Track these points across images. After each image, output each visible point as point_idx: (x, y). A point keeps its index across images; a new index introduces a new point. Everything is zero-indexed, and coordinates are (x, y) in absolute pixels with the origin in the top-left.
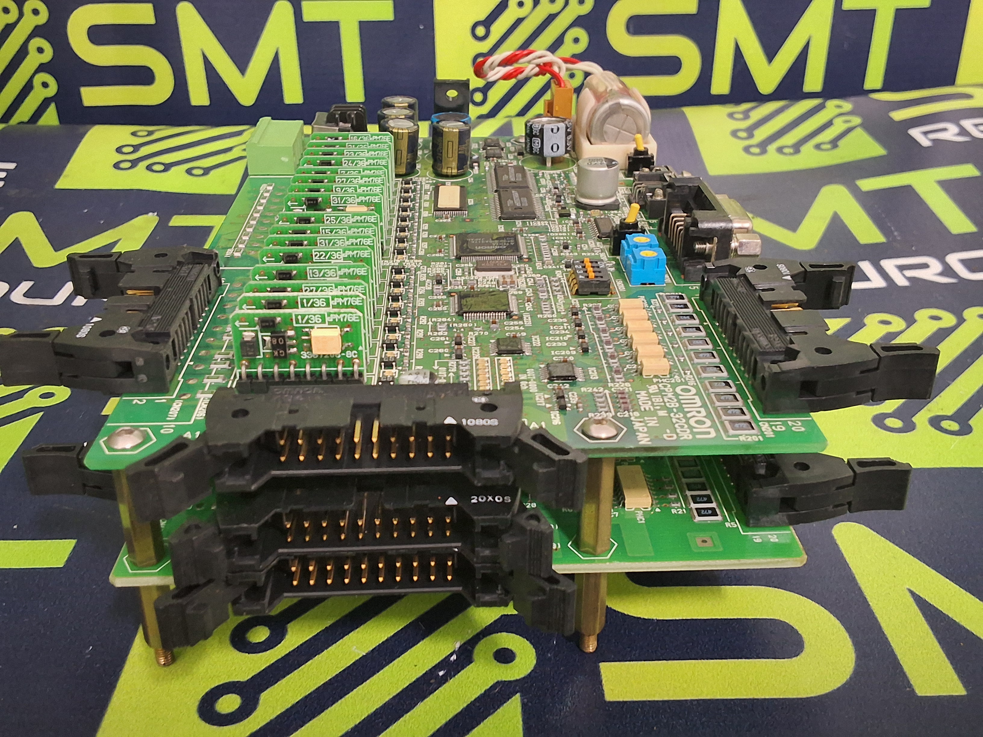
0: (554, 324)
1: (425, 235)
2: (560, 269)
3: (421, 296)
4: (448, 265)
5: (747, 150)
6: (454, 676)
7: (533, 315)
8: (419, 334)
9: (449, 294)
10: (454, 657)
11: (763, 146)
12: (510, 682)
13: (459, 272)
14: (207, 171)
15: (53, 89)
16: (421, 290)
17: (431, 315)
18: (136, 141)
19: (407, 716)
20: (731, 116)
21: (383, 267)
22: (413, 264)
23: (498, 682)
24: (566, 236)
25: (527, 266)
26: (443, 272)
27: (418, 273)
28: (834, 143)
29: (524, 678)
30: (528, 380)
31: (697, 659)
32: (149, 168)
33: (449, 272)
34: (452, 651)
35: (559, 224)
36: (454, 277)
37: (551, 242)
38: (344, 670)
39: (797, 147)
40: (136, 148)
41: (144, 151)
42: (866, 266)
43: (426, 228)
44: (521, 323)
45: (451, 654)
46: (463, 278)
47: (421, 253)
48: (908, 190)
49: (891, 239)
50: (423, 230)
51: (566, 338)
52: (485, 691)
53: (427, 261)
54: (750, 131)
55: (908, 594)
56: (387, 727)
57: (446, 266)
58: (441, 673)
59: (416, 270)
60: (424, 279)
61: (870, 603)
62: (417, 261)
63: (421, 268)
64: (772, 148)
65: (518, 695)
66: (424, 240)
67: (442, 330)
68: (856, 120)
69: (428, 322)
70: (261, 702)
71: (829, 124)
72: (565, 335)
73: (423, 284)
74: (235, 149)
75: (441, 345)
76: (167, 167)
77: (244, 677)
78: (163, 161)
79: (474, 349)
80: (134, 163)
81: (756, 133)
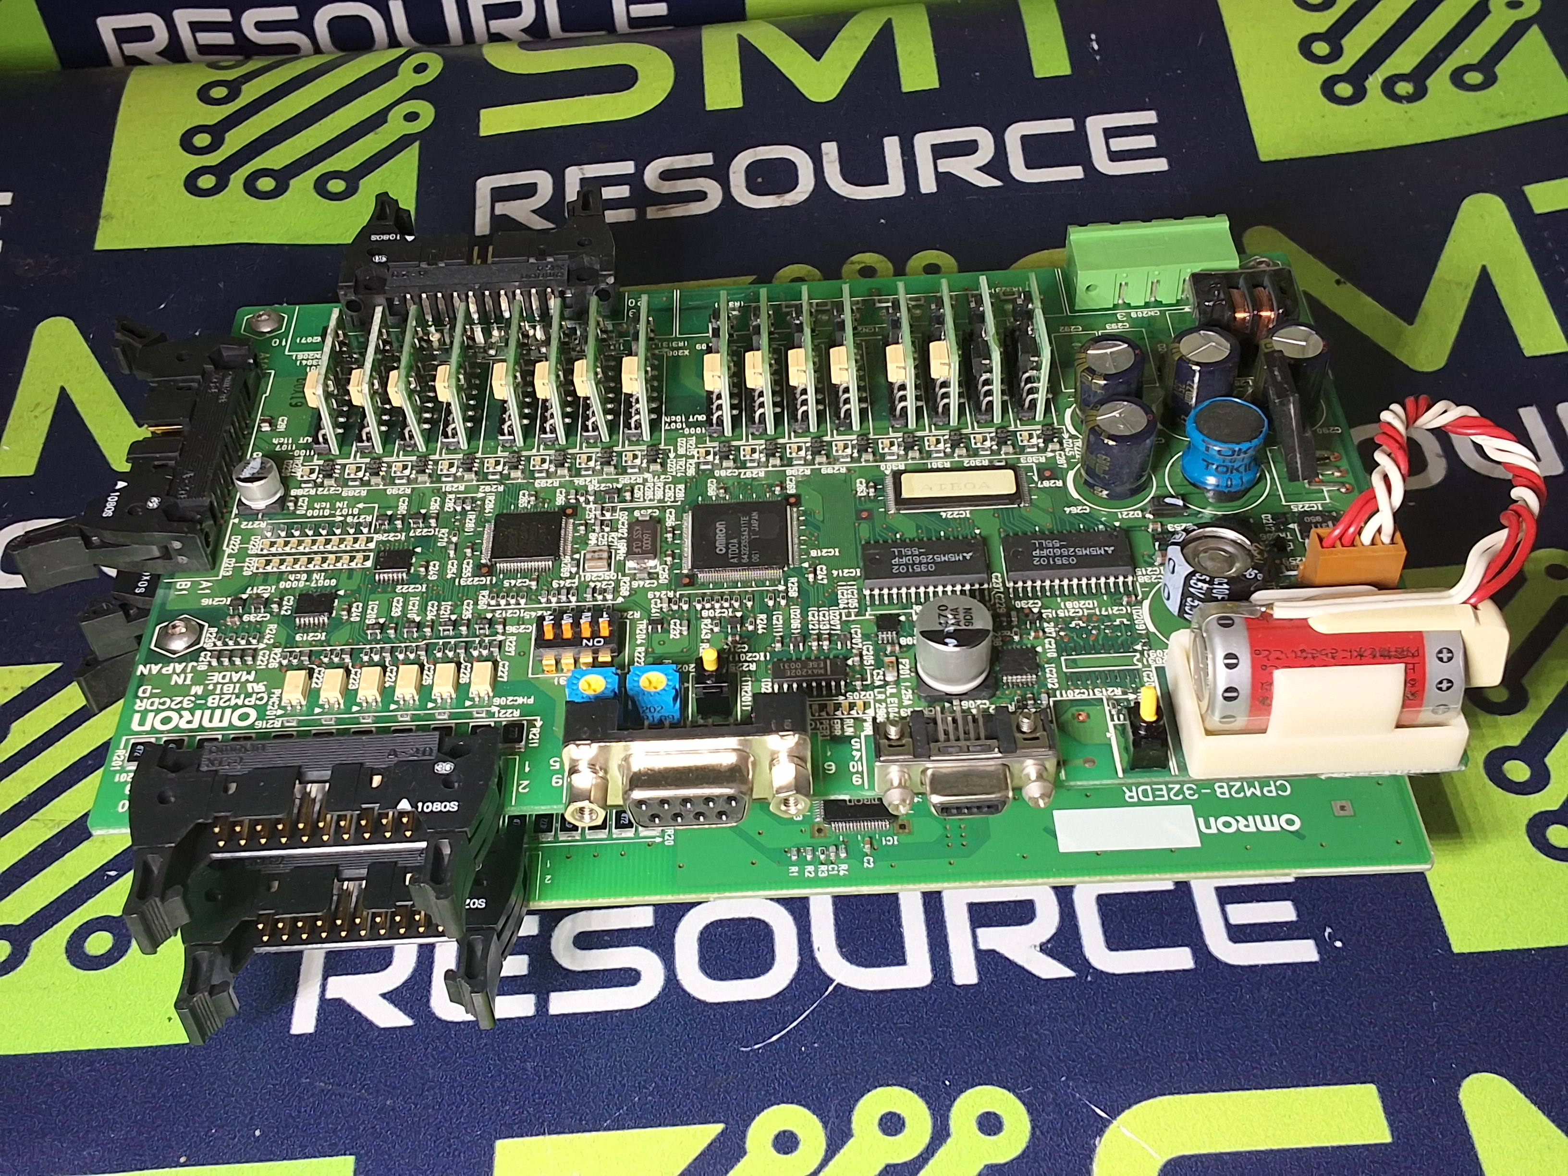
5: (1328, 89)
28: (1488, 69)
64: (1374, 83)
81: (1346, 42)
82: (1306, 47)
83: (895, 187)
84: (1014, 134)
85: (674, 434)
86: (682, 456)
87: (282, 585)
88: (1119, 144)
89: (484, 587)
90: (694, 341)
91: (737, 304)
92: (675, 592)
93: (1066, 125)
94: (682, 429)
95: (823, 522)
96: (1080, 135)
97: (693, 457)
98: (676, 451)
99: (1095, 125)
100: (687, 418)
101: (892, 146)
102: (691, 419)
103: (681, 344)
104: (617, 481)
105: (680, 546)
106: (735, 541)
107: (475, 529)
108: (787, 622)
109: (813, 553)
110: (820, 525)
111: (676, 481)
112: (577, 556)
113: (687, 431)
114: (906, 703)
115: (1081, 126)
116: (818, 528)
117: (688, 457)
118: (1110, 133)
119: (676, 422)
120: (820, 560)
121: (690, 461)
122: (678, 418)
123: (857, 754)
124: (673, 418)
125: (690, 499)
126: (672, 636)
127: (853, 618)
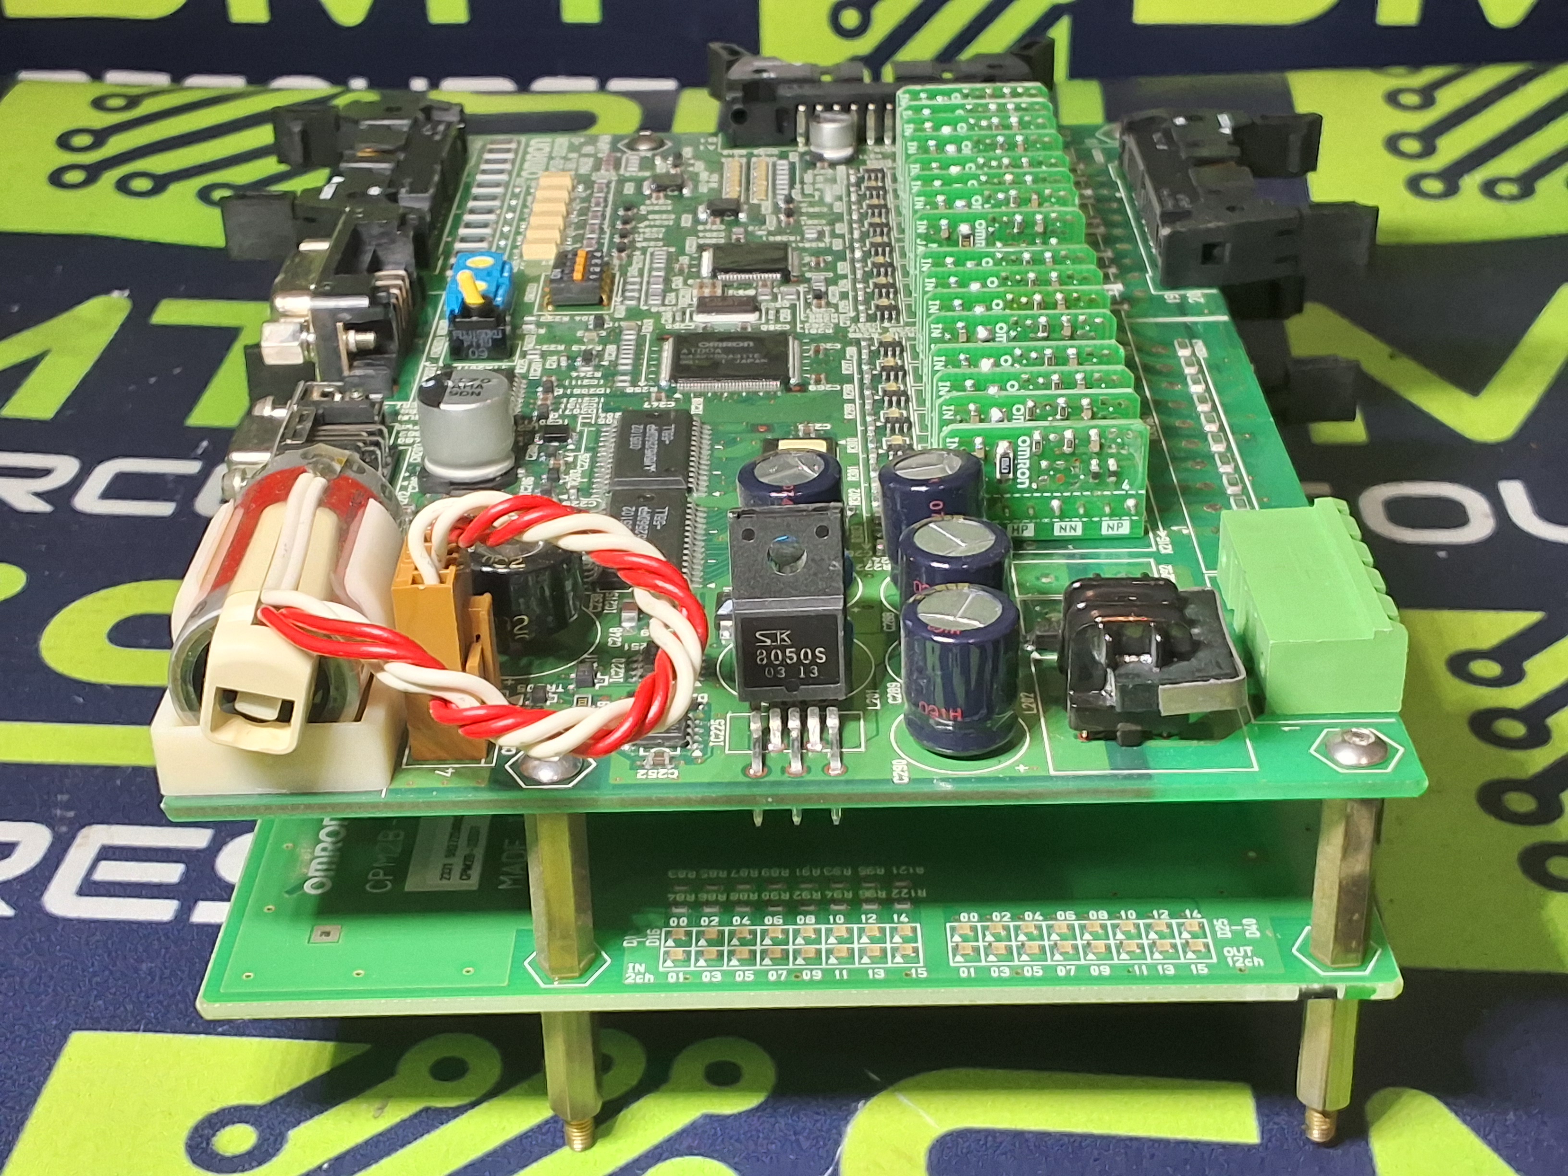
0: (657, 240)
1: (850, 391)
2: (614, 320)
3: (845, 277)
4: (803, 328)
5: (1414, 184)
7: (682, 251)
8: (841, 228)
9: (802, 279)
13: (786, 315)
16: (845, 285)
17: (829, 251)
20: (1392, 98)
21: (914, 324)
22: (863, 329)
24: (573, 387)
25: (669, 327)
26: (812, 316)
27: (853, 314)
30: (708, 182)
32: (122, 186)
33: (801, 315)
35: (574, 417)
36: (793, 308)
37: (610, 374)
40: (100, 137)
41: (117, 145)
43: (847, 407)
44: (701, 241)
46: (778, 305)
47: (851, 351)
50: (852, 401)
51: (646, 223)
53: (840, 334)
57: (807, 325)
59: (856, 320)
60: (842, 304)
62: (858, 336)
63: (848, 323)
64: (1471, 182)
66: (849, 379)
67: (811, 234)
69: (831, 243)
72: (646, 227)
73: (844, 296)
75: (811, 216)
76: (161, 183)
79: (770, 210)
80: (93, 173)
81: (1442, 142)
82: (1392, 144)
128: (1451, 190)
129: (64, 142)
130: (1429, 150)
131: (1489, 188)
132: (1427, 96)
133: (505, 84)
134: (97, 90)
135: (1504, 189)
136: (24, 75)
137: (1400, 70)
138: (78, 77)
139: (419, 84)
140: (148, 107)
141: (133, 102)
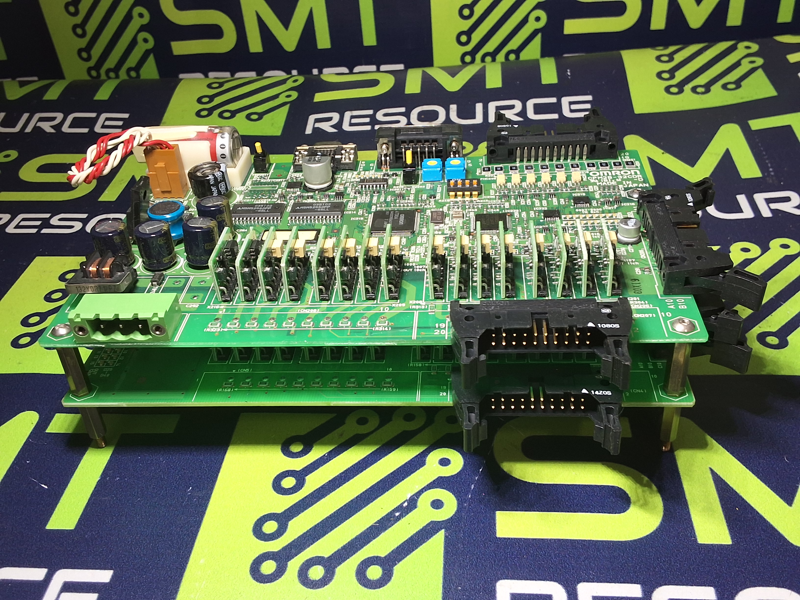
5: (667, 89)
6: (405, 516)
10: (406, 504)
11: (681, 86)
12: (439, 522)
14: (261, 116)
15: (151, 44)
18: (212, 92)
19: (374, 541)
20: (658, 58)
23: (432, 522)
28: (738, 83)
29: (448, 520)
31: (559, 512)
32: (221, 115)
34: (405, 500)
38: (339, 509)
39: (708, 87)
40: (212, 98)
41: (218, 100)
42: (742, 199)
45: (404, 502)
48: (788, 129)
49: (766, 174)
52: (423, 527)
54: (672, 72)
55: (709, 472)
56: (362, 547)
58: (397, 514)
61: (682, 477)
64: (688, 88)
65: (443, 530)
68: (760, 61)
70: (289, 527)
71: (737, 64)
74: (281, 96)
77: (279, 510)
78: (230, 109)
80: (211, 111)
81: (677, 74)
82: (659, 75)
83: (479, 119)
84: (530, 103)
85: (421, 263)
86: (417, 254)
87: (601, 209)
88: (574, 107)
89: (507, 209)
90: (406, 308)
91: (377, 329)
92: (424, 207)
93: (553, 100)
94: (416, 265)
95: (355, 229)
96: (559, 104)
97: (412, 254)
98: (420, 256)
99: (565, 101)
100: (413, 270)
101: (479, 107)
102: (411, 270)
103: (414, 307)
104: (450, 245)
105: (421, 221)
106: (395, 218)
107: (517, 227)
108: (379, 198)
109: (362, 219)
110: (356, 227)
111: (421, 244)
112: (467, 218)
113: (414, 264)
114: (340, 179)
115: (559, 101)
116: (358, 227)
117: (415, 254)
118: (571, 103)
119: (420, 269)
120: (360, 216)
121: (414, 252)
122: (418, 270)
123: (362, 167)
124: (420, 270)
125: (415, 237)
126: (426, 195)
127: (352, 200)
128: (681, 91)
129: (199, 101)
130: (672, 77)
131: (694, 90)
132: (671, 57)
133: (345, 70)
134: (208, 81)
135: (700, 90)
136: (181, 76)
137: (661, 48)
138: (200, 75)
139: (315, 72)
140: (226, 86)
141: (221, 85)
